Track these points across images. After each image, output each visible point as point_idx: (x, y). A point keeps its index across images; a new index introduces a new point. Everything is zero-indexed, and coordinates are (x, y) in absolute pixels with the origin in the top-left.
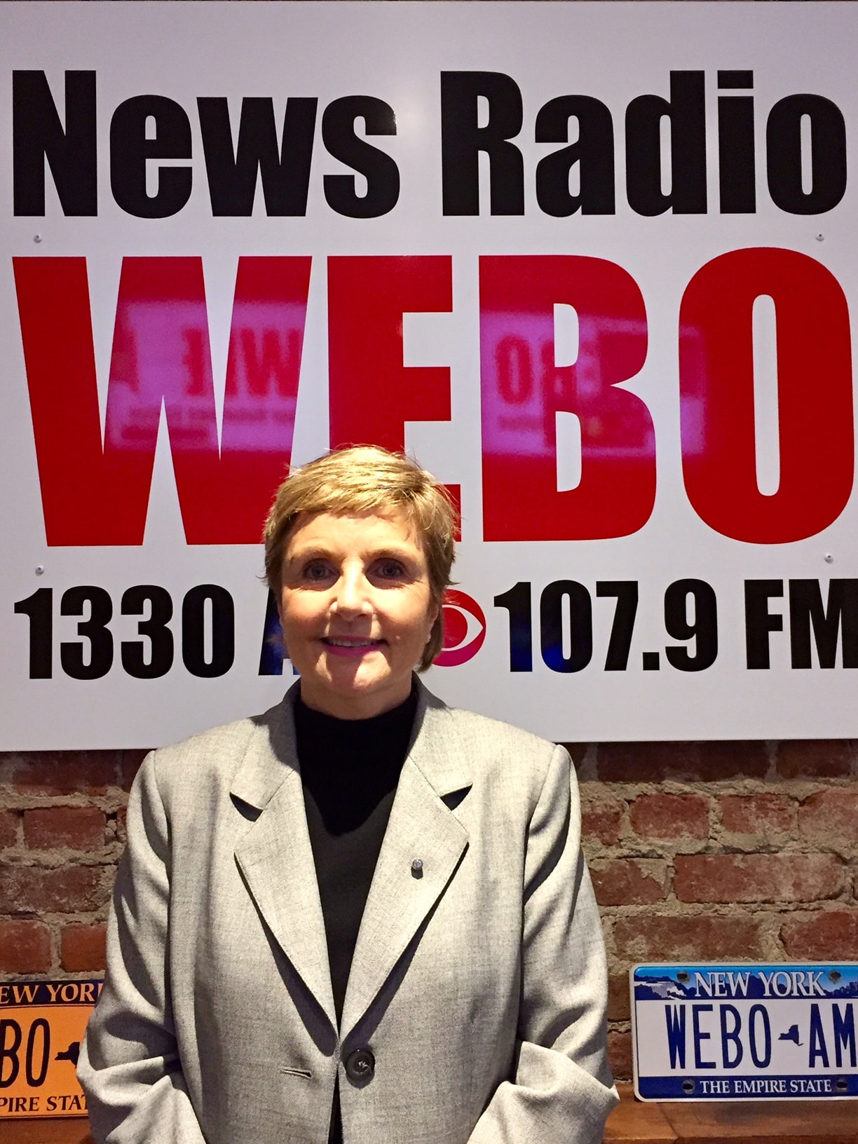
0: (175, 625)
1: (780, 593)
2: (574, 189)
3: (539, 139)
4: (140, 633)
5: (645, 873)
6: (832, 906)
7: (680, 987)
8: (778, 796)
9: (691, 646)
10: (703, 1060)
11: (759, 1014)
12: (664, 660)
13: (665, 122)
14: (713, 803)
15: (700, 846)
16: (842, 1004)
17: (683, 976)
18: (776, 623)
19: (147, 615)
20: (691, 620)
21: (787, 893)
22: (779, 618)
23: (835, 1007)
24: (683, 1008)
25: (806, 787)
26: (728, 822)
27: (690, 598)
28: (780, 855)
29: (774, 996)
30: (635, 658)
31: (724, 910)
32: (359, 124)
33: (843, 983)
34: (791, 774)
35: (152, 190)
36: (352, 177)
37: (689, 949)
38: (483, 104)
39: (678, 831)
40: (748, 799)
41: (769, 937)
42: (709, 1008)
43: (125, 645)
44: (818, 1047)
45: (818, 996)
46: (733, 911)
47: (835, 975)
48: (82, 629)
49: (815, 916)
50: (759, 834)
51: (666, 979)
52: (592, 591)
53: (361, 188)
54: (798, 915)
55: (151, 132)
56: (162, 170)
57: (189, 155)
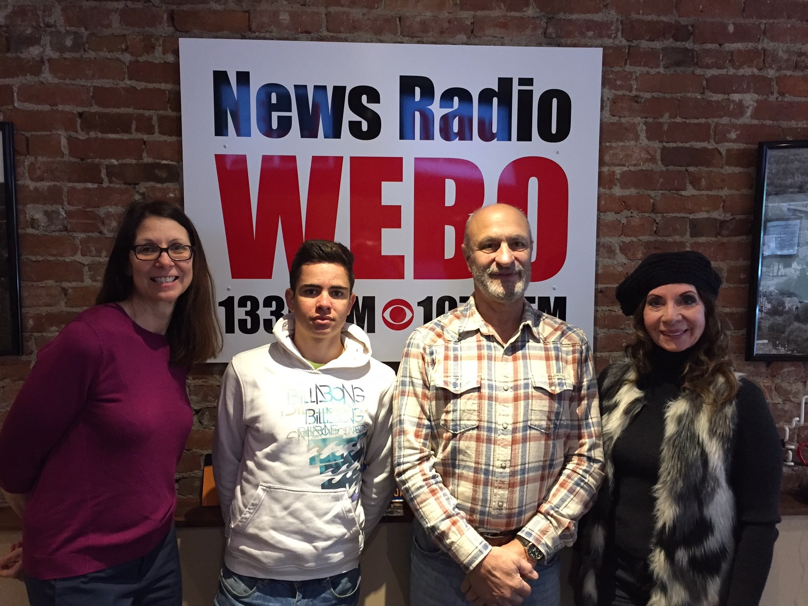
1: (534, 302)
3: (441, 107)
4: (271, 315)
13: (495, 100)
19: (274, 308)
32: (364, 98)
35: (275, 126)
36: (361, 122)
38: (418, 90)
43: (264, 320)
48: (247, 313)
53: (365, 127)
55: (274, 100)
56: (279, 117)
57: (290, 111)
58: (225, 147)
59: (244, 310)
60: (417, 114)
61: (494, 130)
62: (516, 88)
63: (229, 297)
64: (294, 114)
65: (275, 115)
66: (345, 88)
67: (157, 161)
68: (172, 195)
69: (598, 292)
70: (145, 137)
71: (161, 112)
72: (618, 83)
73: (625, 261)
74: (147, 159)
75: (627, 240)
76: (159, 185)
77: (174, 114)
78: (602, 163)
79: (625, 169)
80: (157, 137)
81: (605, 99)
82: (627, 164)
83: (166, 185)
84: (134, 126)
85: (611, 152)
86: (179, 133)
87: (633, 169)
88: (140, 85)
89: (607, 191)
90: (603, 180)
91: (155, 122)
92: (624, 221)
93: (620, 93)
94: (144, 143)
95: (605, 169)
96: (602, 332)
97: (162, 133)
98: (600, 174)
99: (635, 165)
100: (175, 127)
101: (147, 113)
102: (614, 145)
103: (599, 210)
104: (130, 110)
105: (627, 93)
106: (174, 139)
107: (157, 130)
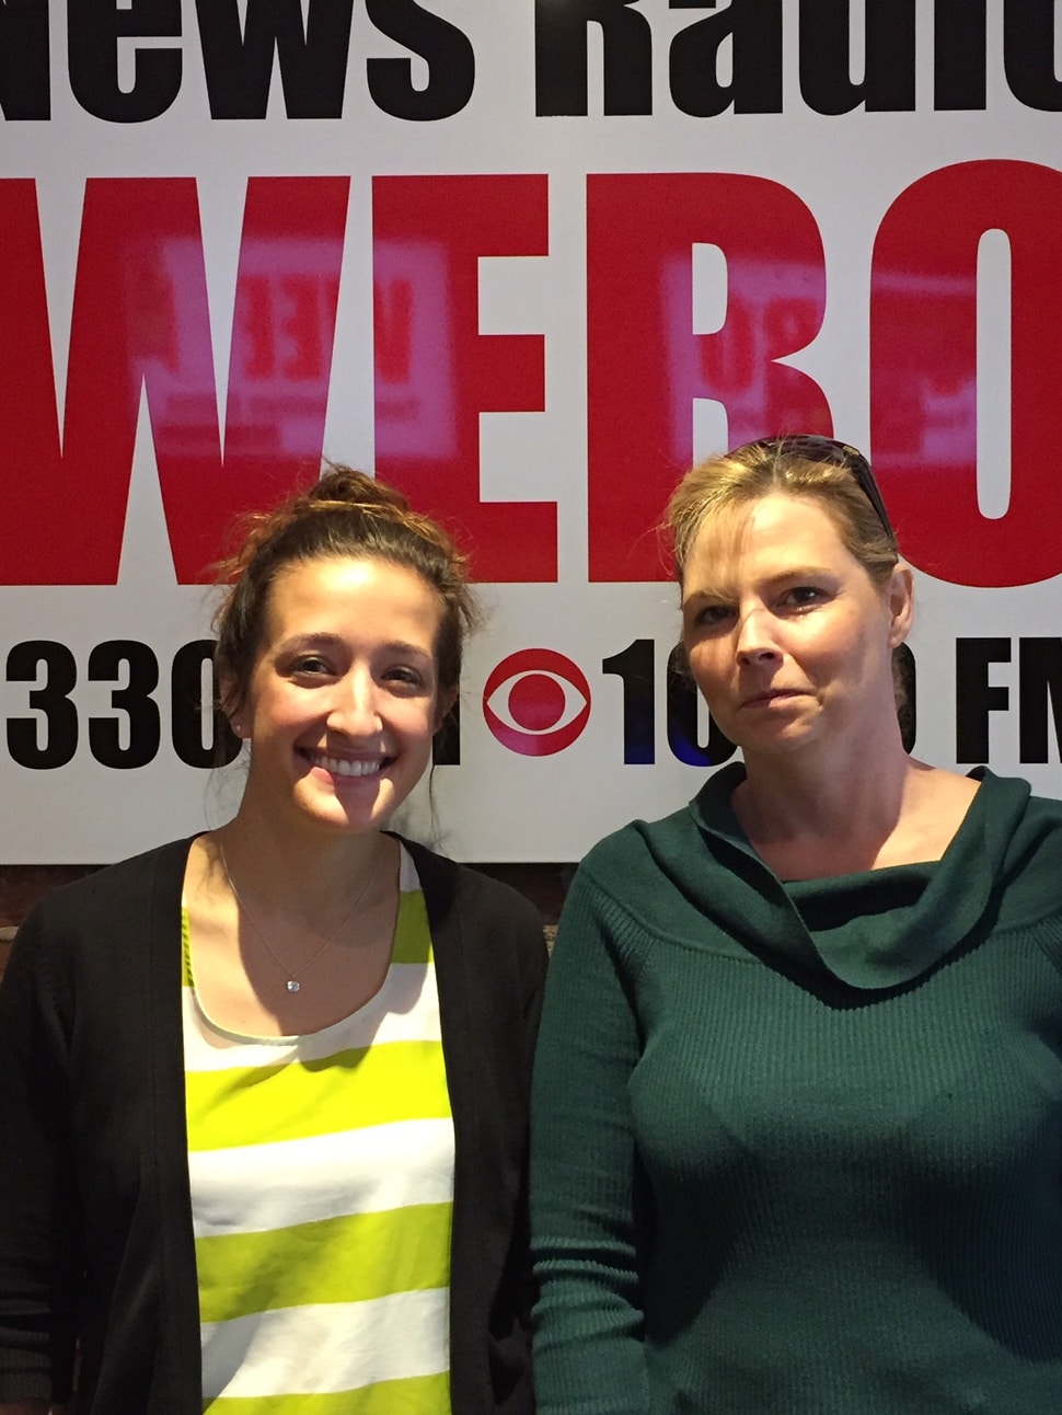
0: (162, 696)
1: (1006, 657)
2: (724, 76)
3: (674, 3)
4: (114, 706)
18: (1000, 699)
19: (123, 681)
22: (1005, 691)
35: (126, 82)
36: (408, 61)
43: (93, 722)
53: (420, 78)
56: (140, 53)
57: (177, 32)
59: (25, 688)
60: (595, 31)
61: (857, 75)
64: (189, 42)
65: (127, 49)
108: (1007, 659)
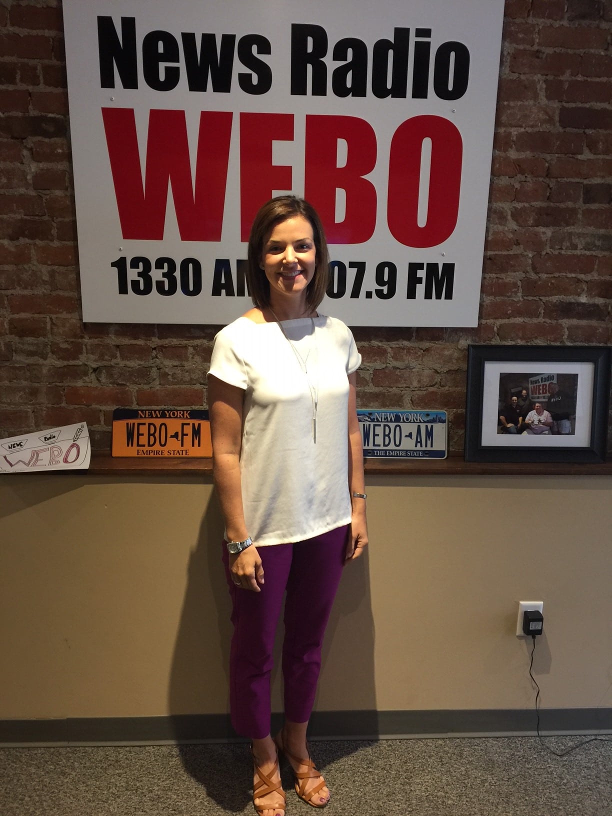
0: (177, 274)
1: (422, 269)
2: (349, 84)
3: (334, 59)
4: (163, 277)
5: (362, 376)
6: (431, 389)
7: (369, 418)
8: (415, 348)
9: (385, 289)
10: (376, 444)
11: (398, 428)
12: (374, 294)
13: (391, 53)
14: (389, 350)
15: (384, 366)
16: (429, 425)
17: (370, 414)
18: (420, 281)
19: (166, 270)
20: (386, 279)
21: (415, 384)
22: (421, 278)
23: (427, 426)
24: (370, 425)
25: (426, 345)
26: (395, 358)
27: (386, 269)
28: (413, 370)
29: (404, 422)
30: (363, 293)
31: (391, 390)
32: (254, 49)
33: (430, 418)
34: (421, 340)
35: (162, 77)
36: (251, 75)
37: (376, 404)
38: (310, 40)
39: (375, 360)
40: (403, 349)
41: (407, 400)
42: (380, 425)
43: (157, 282)
44: (419, 440)
45: (421, 422)
46: (394, 390)
47: (428, 415)
48: (139, 274)
49: (425, 393)
50: (407, 362)
51: (364, 415)
52: (347, 265)
53: (255, 80)
54: (418, 392)
55: (161, 50)
56: (166, 68)
57: (178, 61)
58: (111, 100)
59: (136, 271)
60: (310, 67)
61: (389, 86)
62: (413, 39)
63: (121, 257)
64: (182, 65)
65: (162, 66)
66: (234, 36)
67: (44, 114)
68: (60, 151)
69: (486, 259)
70: (30, 88)
71: (46, 61)
72: (520, 36)
73: (516, 227)
74: (33, 112)
75: (519, 205)
76: (47, 140)
77: (58, 63)
78: (498, 123)
79: (522, 130)
80: (42, 88)
81: (505, 53)
82: (524, 125)
83: (53, 140)
84: (18, 77)
85: (509, 112)
86: (64, 84)
87: (529, 130)
88: (23, 32)
89: (503, 154)
90: (499, 142)
91: (39, 71)
92: (517, 186)
93: (521, 47)
94: (30, 94)
95: (502, 130)
96: (488, 300)
97: (47, 83)
98: (496, 136)
99: (532, 126)
100: (60, 78)
101: (32, 62)
102: (512, 104)
103: (493, 173)
104: (13, 59)
105: (528, 47)
106: (59, 90)
107: (42, 81)
108: (423, 269)
